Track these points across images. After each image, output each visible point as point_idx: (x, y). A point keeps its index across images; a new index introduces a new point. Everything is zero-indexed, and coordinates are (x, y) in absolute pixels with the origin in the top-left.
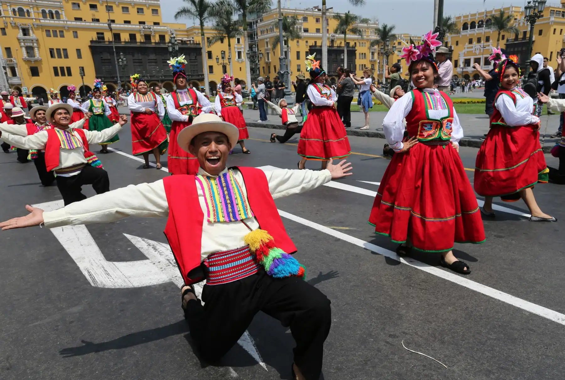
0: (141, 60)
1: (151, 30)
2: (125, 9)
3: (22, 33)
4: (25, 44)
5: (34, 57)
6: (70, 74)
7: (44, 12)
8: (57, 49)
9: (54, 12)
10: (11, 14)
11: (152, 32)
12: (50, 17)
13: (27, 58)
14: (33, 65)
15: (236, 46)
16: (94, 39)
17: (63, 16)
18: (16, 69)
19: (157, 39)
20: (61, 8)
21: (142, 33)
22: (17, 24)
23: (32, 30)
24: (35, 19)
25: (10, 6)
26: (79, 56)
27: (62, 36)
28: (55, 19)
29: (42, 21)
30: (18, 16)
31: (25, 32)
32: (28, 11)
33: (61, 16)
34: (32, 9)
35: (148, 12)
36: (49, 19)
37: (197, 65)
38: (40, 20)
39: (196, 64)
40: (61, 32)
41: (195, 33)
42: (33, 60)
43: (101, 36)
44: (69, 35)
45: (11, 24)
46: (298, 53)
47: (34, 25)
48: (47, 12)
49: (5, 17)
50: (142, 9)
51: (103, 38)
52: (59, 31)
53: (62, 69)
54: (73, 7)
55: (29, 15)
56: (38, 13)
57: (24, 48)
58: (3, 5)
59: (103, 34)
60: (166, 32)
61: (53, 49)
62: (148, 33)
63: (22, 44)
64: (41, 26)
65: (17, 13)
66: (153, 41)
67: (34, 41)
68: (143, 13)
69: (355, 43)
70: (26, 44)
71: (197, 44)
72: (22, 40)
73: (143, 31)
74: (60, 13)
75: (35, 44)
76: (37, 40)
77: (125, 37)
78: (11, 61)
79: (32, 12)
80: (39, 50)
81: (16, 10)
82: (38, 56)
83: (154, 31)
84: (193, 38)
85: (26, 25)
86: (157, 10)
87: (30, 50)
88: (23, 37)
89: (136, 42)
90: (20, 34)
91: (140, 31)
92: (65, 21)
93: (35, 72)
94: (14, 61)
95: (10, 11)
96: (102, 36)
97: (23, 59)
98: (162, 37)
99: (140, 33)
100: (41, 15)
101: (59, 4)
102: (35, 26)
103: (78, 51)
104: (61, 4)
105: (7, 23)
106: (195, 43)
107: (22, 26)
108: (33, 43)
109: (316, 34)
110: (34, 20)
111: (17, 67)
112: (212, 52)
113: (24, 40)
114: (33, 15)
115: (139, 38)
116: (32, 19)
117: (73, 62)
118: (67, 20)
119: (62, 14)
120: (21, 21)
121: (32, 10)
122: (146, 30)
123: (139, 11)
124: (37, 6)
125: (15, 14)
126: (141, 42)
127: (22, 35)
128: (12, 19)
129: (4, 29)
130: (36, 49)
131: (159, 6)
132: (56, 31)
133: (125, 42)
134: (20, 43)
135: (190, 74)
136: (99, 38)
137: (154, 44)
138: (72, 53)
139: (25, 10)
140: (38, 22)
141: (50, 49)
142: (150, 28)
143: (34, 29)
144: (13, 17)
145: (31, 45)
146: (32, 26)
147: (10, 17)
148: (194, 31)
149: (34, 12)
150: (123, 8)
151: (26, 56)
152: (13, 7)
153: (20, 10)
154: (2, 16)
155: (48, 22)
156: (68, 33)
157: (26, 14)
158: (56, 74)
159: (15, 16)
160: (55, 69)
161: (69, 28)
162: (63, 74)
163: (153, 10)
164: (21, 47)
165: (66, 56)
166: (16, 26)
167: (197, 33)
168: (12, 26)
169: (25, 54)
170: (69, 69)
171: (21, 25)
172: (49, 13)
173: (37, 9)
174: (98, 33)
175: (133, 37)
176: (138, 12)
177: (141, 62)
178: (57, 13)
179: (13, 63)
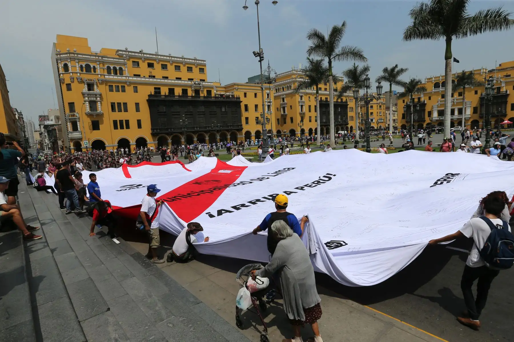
0: (192, 112)
1: (201, 86)
2: (177, 68)
3: (87, 89)
4: (88, 99)
5: (97, 111)
6: (128, 127)
7: (109, 68)
8: (118, 103)
9: (118, 68)
10: (78, 70)
11: (202, 87)
12: (114, 74)
13: (90, 112)
14: (95, 119)
15: (266, 100)
16: (153, 93)
17: (126, 72)
18: (78, 123)
19: (205, 93)
20: (125, 64)
21: (193, 88)
22: (83, 79)
23: (97, 85)
24: (101, 75)
25: (78, 62)
26: (138, 110)
27: (124, 91)
28: (118, 75)
29: (106, 77)
30: (84, 72)
31: (90, 87)
32: (94, 67)
33: (124, 72)
34: (98, 65)
35: (196, 70)
36: (113, 75)
37: (237, 117)
38: (104, 75)
39: (237, 115)
40: (123, 87)
41: (235, 88)
42: (95, 114)
43: (157, 90)
44: (129, 89)
45: (77, 79)
46: (310, 106)
47: (98, 80)
48: (112, 68)
49: (72, 73)
50: (191, 68)
51: (160, 93)
52: (121, 86)
53: (121, 122)
54: (133, 65)
55: (95, 71)
56: (104, 69)
57: (87, 102)
58: (72, 62)
59: (159, 88)
60: (212, 88)
61: (114, 103)
62: (198, 88)
63: (87, 98)
64: (106, 81)
65: (84, 69)
66: (202, 95)
67: (98, 96)
68: (192, 71)
69: (346, 99)
70: (90, 99)
71: (237, 98)
72: (86, 95)
73: (194, 86)
74: (123, 69)
75: (98, 99)
76: (101, 95)
77: (178, 91)
78: (74, 115)
79: (98, 68)
80: (101, 104)
81: (84, 66)
82: (100, 110)
83: (203, 87)
84: (233, 93)
85: (91, 80)
86: (204, 69)
87: (93, 104)
88: (88, 92)
89: (188, 96)
90: (85, 89)
91: (192, 86)
92: (127, 77)
93: (96, 126)
94: (77, 115)
95: (78, 67)
96: (159, 90)
97: (85, 113)
98: (209, 92)
99: (192, 88)
100: (106, 71)
101: (123, 61)
102: (100, 81)
103: (137, 105)
104: (125, 61)
105: (73, 79)
106: (236, 97)
107: (88, 81)
108: (96, 98)
109: (324, 92)
110: (99, 76)
111: (79, 121)
112: (248, 106)
113: (88, 95)
114: (98, 71)
115: (190, 93)
116: (98, 75)
117: (131, 116)
118: (129, 76)
119: (125, 70)
120: (86, 77)
121: (98, 67)
122: (196, 85)
123: (189, 69)
124: (103, 63)
125: (82, 70)
126: (192, 96)
127: (87, 90)
128: (79, 74)
129: (70, 84)
130: (99, 103)
131: (205, 65)
132: (118, 86)
133: (179, 96)
134: (84, 97)
135: (231, 124)
136: (155, 92)
137: (203, 98)
138: (131, 107)
139: (92, 66)
140: (103, 77)
141: (111, 103)
142: (200, 84)
143: (98, 84)
144: (80, 73)
145: (95, 99)
146: (97, 81)
147: (77, 73)
148: (235, 87)
149: (100, 68)
150: (176, 66)
151: (88, 110)
152: (81, 63)
153: (88, 66)
154: (69, 72)
155: (112, 77)
156: (129, 87)
157: (92, 70)
158: (116, 127)
159: (81, 72)
160: (115, 122)
161: (130, 83)
162: (122, 127)
163: (200, 69)
164: (85, 101)
165: (126, 110)
166: (81, 81)
167: (237, 89)
168: (78, 81)
169: (88, 108)
170: (127, 122)
171: (86, 80)
172: (113, 70)
173: (103, 65)
174: (155, 88)
175: (185, 91)
176: (188, 71)
177: (192, 114)
178: (121, 69)
179: (75, 117)
